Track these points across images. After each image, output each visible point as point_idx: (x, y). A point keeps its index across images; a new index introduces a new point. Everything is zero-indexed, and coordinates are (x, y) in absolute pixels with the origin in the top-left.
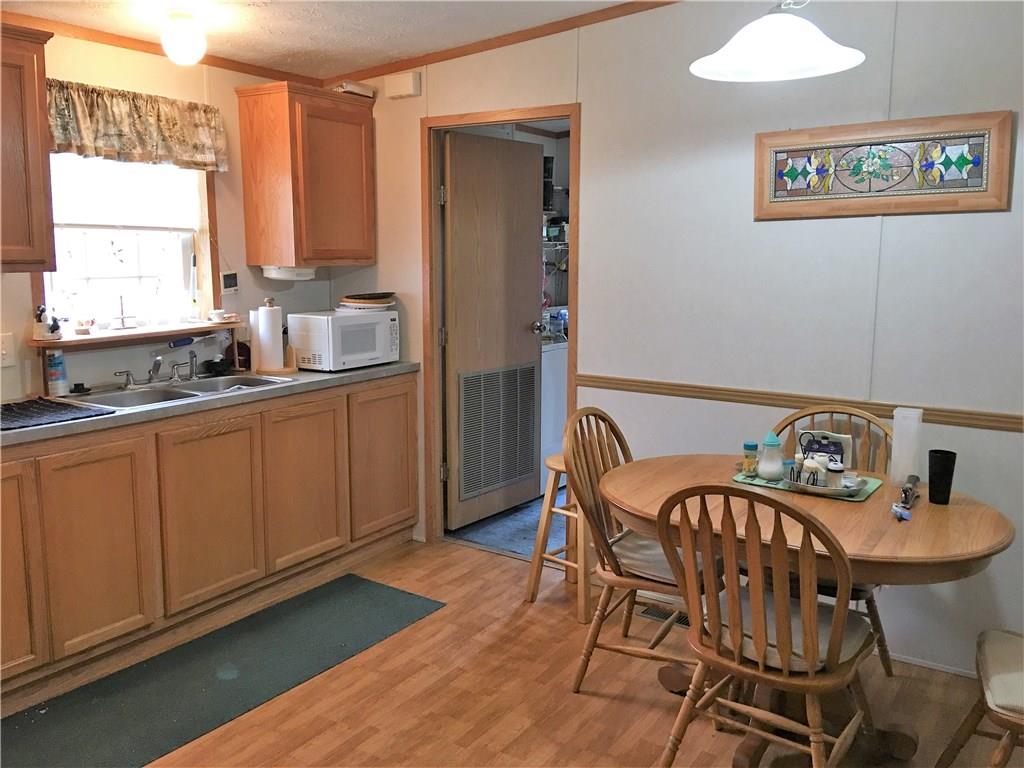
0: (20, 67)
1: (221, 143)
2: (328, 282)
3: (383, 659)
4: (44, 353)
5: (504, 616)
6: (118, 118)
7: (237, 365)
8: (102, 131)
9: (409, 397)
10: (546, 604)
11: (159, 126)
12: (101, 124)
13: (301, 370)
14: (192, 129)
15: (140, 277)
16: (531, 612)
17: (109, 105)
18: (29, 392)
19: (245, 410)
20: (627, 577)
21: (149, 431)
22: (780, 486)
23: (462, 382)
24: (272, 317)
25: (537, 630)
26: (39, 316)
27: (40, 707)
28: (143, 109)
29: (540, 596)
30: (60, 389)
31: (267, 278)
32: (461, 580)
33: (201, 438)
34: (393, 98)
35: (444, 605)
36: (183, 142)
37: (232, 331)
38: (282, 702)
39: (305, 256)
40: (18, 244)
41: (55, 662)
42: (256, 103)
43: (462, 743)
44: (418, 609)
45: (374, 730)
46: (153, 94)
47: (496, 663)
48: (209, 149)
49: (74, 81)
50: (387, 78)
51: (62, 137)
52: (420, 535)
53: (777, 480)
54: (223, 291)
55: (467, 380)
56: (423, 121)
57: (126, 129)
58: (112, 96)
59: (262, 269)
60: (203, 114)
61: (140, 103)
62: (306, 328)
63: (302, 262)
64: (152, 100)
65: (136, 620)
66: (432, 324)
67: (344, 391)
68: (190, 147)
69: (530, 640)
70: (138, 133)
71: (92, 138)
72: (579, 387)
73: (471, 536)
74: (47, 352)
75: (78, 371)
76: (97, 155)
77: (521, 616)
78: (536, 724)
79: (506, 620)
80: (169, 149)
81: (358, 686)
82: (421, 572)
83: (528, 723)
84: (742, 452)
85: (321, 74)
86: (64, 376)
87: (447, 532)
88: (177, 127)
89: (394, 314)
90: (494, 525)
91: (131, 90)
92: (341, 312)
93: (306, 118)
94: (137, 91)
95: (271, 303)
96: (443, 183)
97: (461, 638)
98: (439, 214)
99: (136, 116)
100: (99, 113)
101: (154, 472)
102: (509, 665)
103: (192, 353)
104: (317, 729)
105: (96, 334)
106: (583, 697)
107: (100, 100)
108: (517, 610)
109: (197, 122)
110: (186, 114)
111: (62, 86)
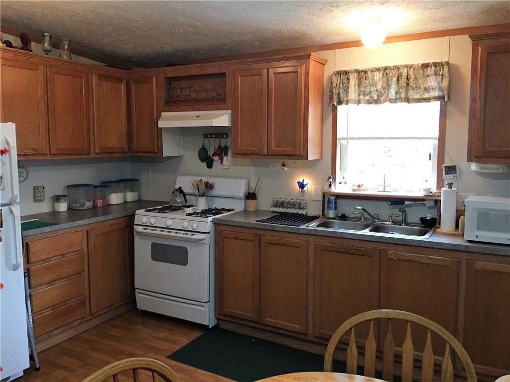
0: (297, 72)
6: (376, 82)
8: (367, 90)
19: (371, 246)
21: (311, 239)
28: (390, 74)
33: (337, 251)
36: (416, 88)
39: (476, 155)
41: (262, 324)
49: (352, 69)
54: (445, 176)
57: (379, 87)
58: (373, 71)
60: (433, 67)
63: (475, 159)
64: (396, 68)
70: (383, 88)
88: (412, 80)
93: (485, 55)
94: (388, 65)
95: (450, 185)
99: (384, 79)
109: (429, 74)
110: (421, 70)
111: (346, 73)
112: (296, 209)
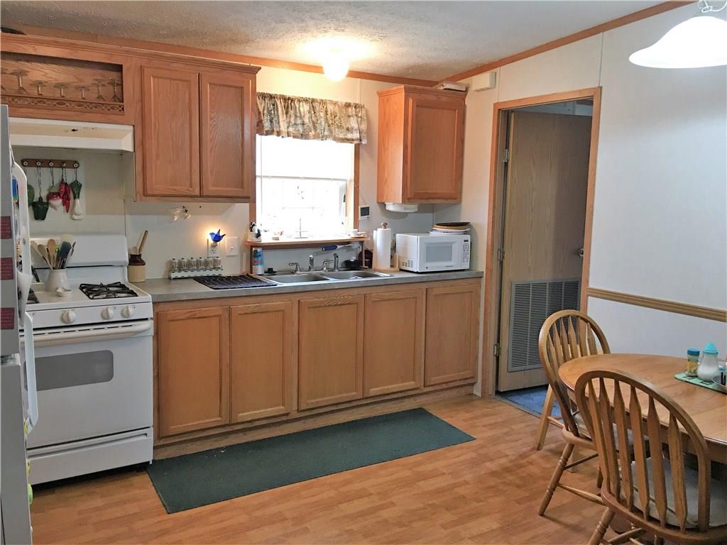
0: (242, 88)
1: (364, 127)
2: (432, 214)
3: (419, 464)
4: (251, 249)
5: (513, 455)
6: (302, 114)
7: (364, 265)
8: (293, 122)
9: (474, 294)
10: (548, 453)
11: (327, 119)
12: (292, 119)
13: (401, 270)
14: (346, 118)
15: (313, 208)
16: (534, 456)
17: (297, 106)
18: (244, 270)
19: (355, 292)
20: (582, 438)
21: (296, 298)
22: (710, 386)
23: (514, 287)
24: (385, 235)
25: (533, 469)
26: (252, 227)
27: (222, 449)
28: (317, 108)
29: (545, 447)
30: (259, 270)
31: (388, 211)
32: (493, 426)
33: (325, 306)
34: (478, 91)
35: (475, 439)
36: (340, 127)
37: (362, 243)
38: (347, 475)
39: (409, 196)
40: (236, 187)
41: (232, 425)
42: (388, 100)
43: (444, 526)
44: (455, 437)
45: (393, 504)
46: (324, 99)
47: (492, 484)
48: (356, 130)
49: (278, 94)
50: (474, 78)
51: (270, 126)
52: (477, 391)
53: (711, 382)
54: (360, 218)
55: (517, 286)
56: (495, 105)
57: (306, 120)
58: (299, 101)
59: (385, 205)
60: (353, 108)
61: (315, 104)
62: (406, 244)
63: (407, 200)
64: (323, 102)
65: (280, 409)
66: (493, 246)
67: (424, 286)
68: (345, 130)
69: (524, 474)
70: (313, 122)
71: (286, 125)
72: (589, 297)
73: (513, 398)
74: (254, 249)
75: (270, 260)
76: (289, 136)
77: (526, 457)
78: (501, 528)
79: (513, 458)
80: (331, 131)
81: (394, 477)
82: (468, 415)
83: (495, 526)
84: (686, 356)
85: (434, 78)
86: (262, 263)
87: (498, 393)
88: (337, 118)
89: (468, 237)
90: (535, 394)
91: (311, 97)
92: (433, 234)
93: (415, 107)
94: (315, 97)
95: (385, 226)
96: (507, 147)
97: (474, 463)
98: (502, 169)
99: (313, 112)
100: (292, 112)
101: (296, 323)
102: (501, 487)
103: (335, 254)
104: (360, 495)
105: (284, 239)
106: (545, 519)
107: (293, 104)
108: (525, 453)
109: (350, 114)
110: (344, 109)
111: (271, 97)
112: (211, 270)
